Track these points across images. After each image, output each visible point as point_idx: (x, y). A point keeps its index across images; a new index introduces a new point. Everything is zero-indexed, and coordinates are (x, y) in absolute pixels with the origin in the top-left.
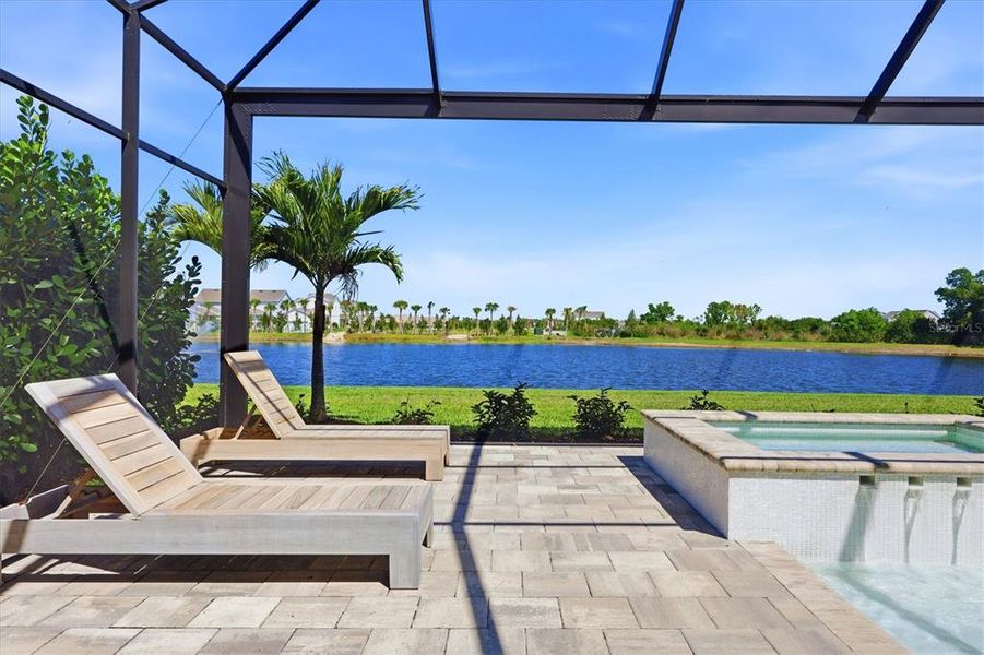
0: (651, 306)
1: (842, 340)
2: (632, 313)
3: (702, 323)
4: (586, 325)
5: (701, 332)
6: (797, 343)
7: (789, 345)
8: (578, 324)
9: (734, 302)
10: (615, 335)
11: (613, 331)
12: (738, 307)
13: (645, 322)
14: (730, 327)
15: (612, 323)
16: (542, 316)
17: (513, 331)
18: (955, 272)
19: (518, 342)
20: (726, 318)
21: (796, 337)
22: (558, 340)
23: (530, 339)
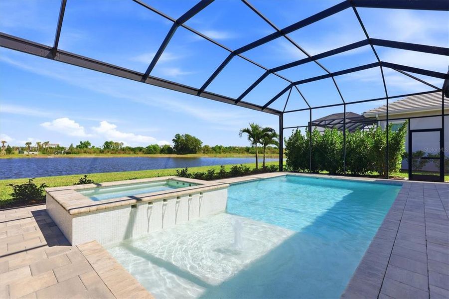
0: (81, 142)
1: (148, 154)
2: (72, 145)
3: (102, 148)
4: (49, 150)
5: (102, 152)
6: (135, 155)
7: (133, 156)
8: (44, 149)
9: (114, 142)
10: (64, 153)
11: (63, 152)
12: (116, 143)
13: (78, 148)
14: (113, 150)
15: (63, 148)
16: (24, 146)
17: (5, 152)
18: (177, 135)
19: (8, 157)
20: (111, 147)
21: (135, 153)
22: (33, 156)
23: (16, 156)
